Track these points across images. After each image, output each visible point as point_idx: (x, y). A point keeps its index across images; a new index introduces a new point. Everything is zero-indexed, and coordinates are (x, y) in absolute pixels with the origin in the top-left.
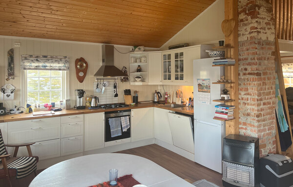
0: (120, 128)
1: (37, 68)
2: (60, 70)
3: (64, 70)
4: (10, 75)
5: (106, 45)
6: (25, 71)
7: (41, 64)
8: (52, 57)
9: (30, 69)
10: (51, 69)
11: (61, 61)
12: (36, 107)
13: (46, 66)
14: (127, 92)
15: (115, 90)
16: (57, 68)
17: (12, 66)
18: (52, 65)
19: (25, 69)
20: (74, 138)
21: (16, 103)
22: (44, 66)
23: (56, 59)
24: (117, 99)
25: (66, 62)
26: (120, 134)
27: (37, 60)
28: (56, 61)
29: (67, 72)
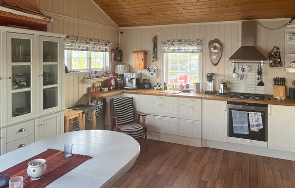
0: (247, 125)
1: (173, 51)
2: (193, 52)
3: (197, 52)
4: (154, 57)
5: (242, 22)
6: (165, 54)
7: (176, 48)
8: (185, 41)
9: (168, 52)
10: (185, 52)
11: (194, 43)
12: (173, 86)
13: (181, 50)
14: (280, 81)
15: (260, 77)
16: (190, 51)
17: (155, 50)
18: (186, 48)
19: (164, 52)
20: (191, 121)
21: (158, 80)
22: (180, 50)
23: (189, 43)
24: (263, 90)
25: (198, 44)
26: (247, 133)
27: (173, 44)
28: (188, 44)
29: (200, 55)
